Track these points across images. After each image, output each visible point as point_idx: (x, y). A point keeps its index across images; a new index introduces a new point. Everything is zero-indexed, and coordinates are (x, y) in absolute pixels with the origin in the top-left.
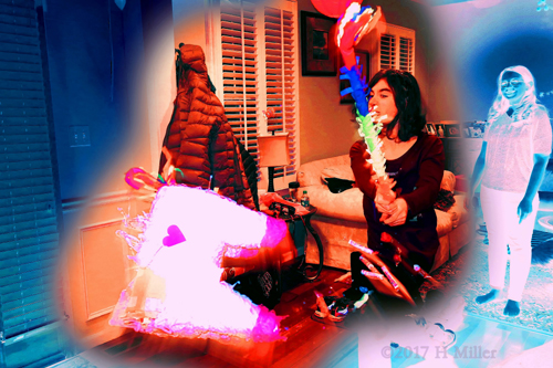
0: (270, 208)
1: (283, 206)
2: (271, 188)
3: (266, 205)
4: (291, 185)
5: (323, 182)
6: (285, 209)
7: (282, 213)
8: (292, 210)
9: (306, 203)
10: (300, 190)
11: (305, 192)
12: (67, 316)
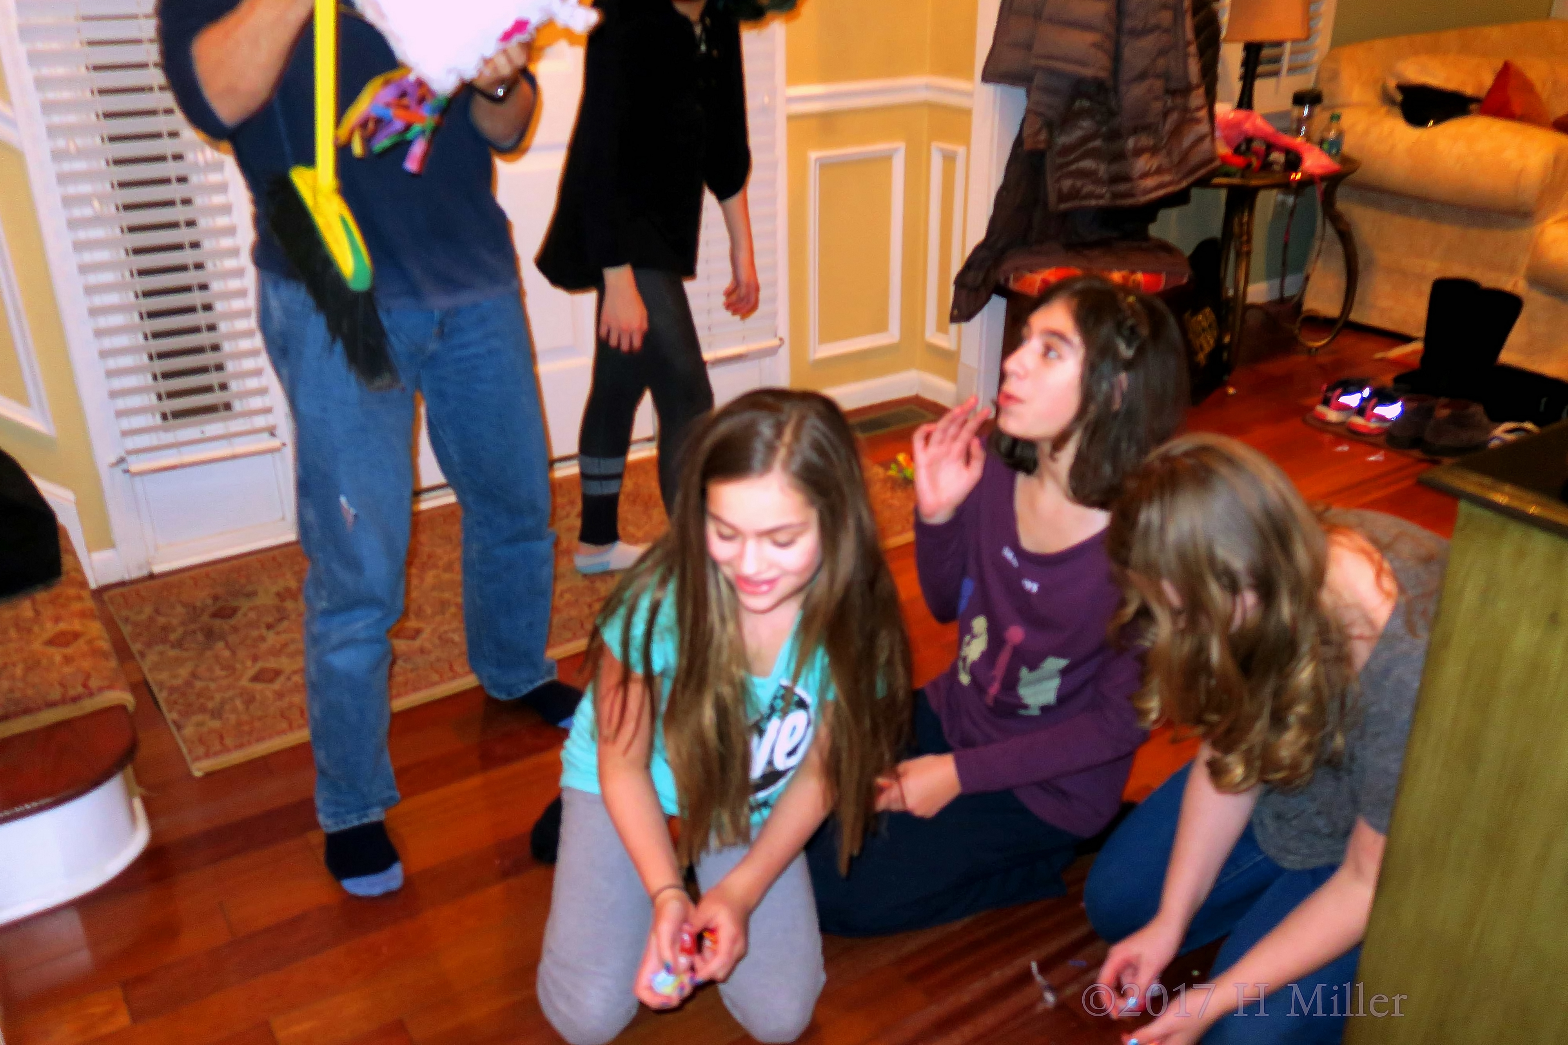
0: (1237, 150)
1: (1271, 147)
2: (1245, 101)
3: (1228, 141)
4: (1300, 99)
5: (1387, 99)
6: (1277, 157)
7: (1266, 166)
8: (1294, 161)
9: (1333, 147)
10: (1321, 116)
11: (1336, 118)
12: (781, 339)
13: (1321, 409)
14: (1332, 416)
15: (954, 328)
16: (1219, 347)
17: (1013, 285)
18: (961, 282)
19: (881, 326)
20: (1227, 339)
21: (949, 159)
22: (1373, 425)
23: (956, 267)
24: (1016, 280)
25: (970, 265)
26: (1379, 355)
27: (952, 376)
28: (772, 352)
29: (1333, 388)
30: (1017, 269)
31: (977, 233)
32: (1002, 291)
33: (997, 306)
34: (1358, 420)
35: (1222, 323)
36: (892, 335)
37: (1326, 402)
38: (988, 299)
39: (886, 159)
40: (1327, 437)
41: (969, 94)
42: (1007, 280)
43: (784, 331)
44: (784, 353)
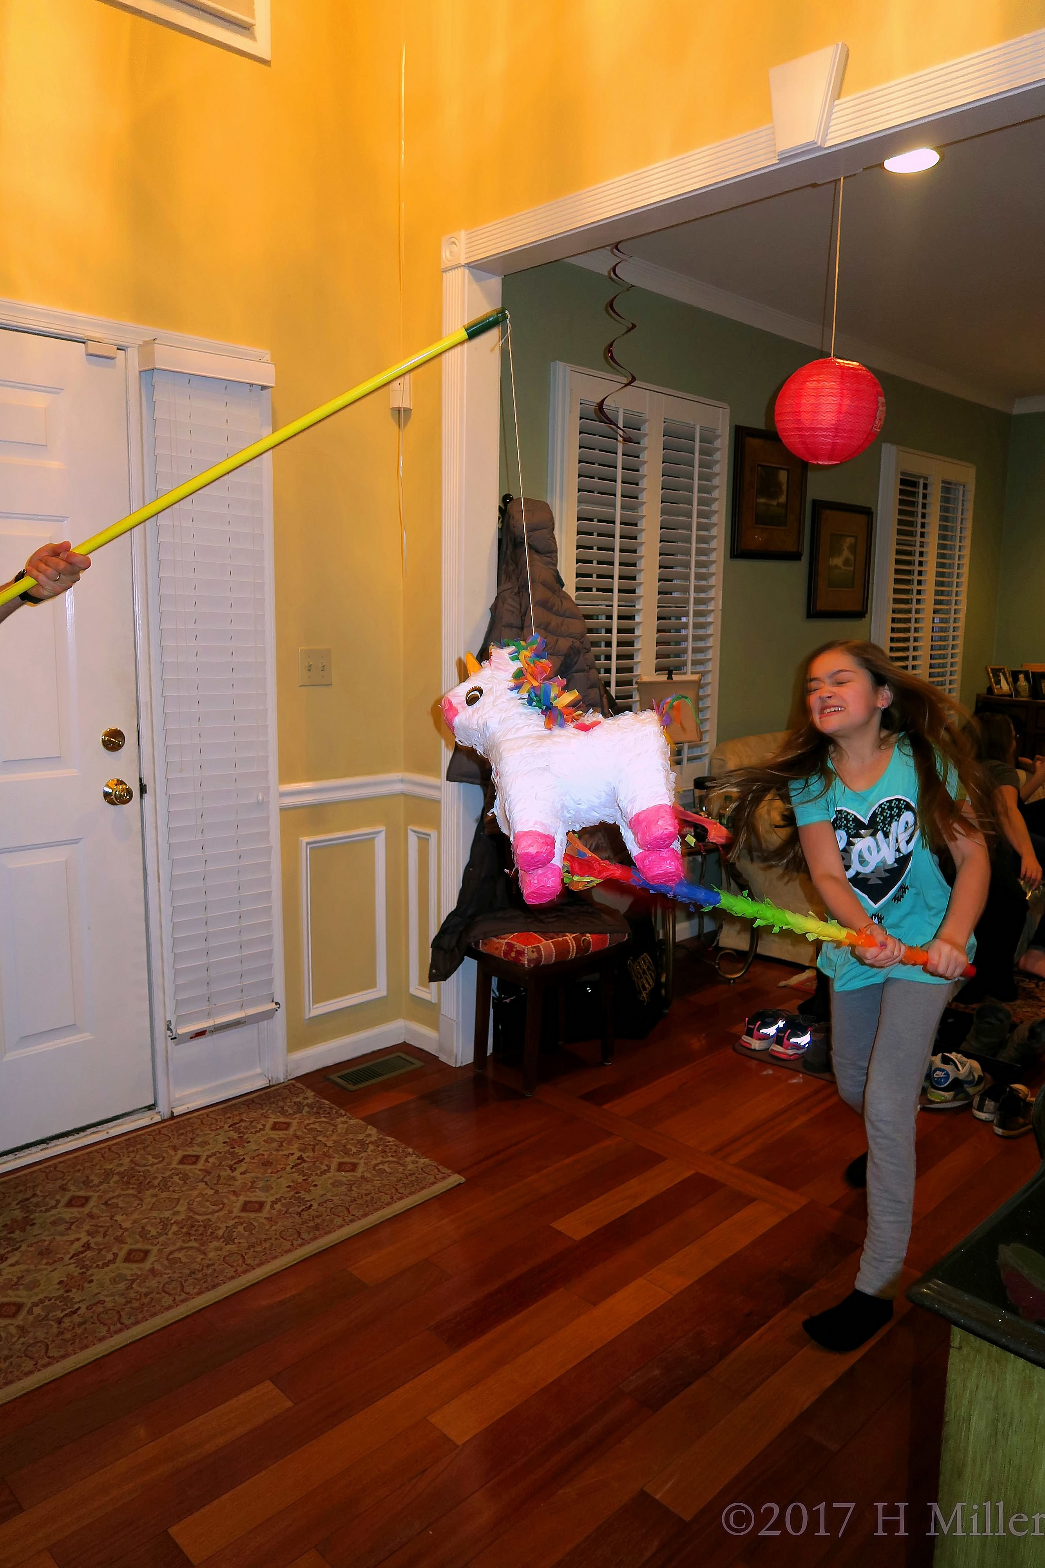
4: (698, 783)
12: (277, 1003)
13: (746, 1038)
14: (756, 1044)
15: (434, 985)
16: (658, 984)
17: (481, 948)
18: (437, 944)
19: (371, 984)
20: (663, 979)
21: (424, 840)
22: (790, 1052)
23: (434, 931)
24: (485, 944)
25: (445, 930)
26: (782, 983)
27: (434, 1025)
28: (268, 1015)
29: (753, 1021)
30: (486, 936)
31: (450, 903)
32: (474, 954)
33: (469, 967)
34: (778, 1048)
35: (658, 966)
36: (380, 990)
37: (750, 1033)
38: (463, 959)
39: (369, 840)
40: (753, 1064)
41: (438, 788)
42: (477, 944)
43: (280, 997)
44: (281, 1014)
